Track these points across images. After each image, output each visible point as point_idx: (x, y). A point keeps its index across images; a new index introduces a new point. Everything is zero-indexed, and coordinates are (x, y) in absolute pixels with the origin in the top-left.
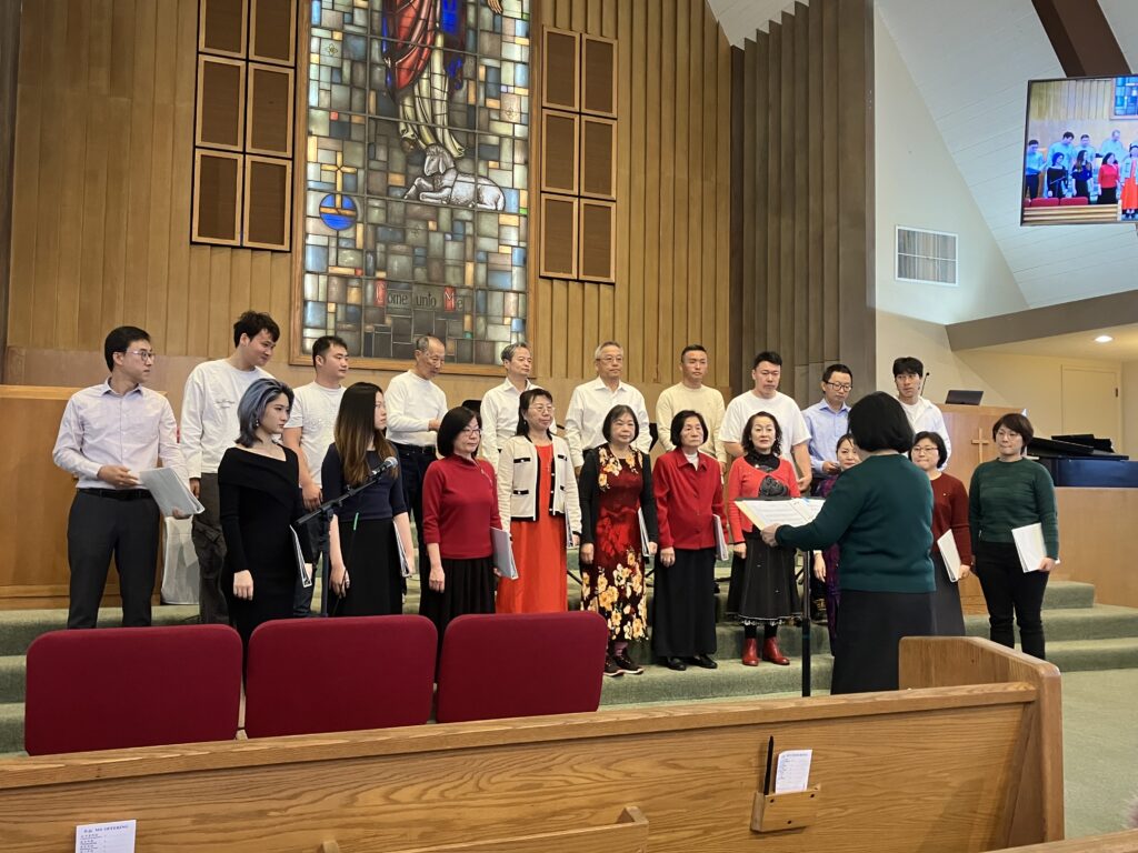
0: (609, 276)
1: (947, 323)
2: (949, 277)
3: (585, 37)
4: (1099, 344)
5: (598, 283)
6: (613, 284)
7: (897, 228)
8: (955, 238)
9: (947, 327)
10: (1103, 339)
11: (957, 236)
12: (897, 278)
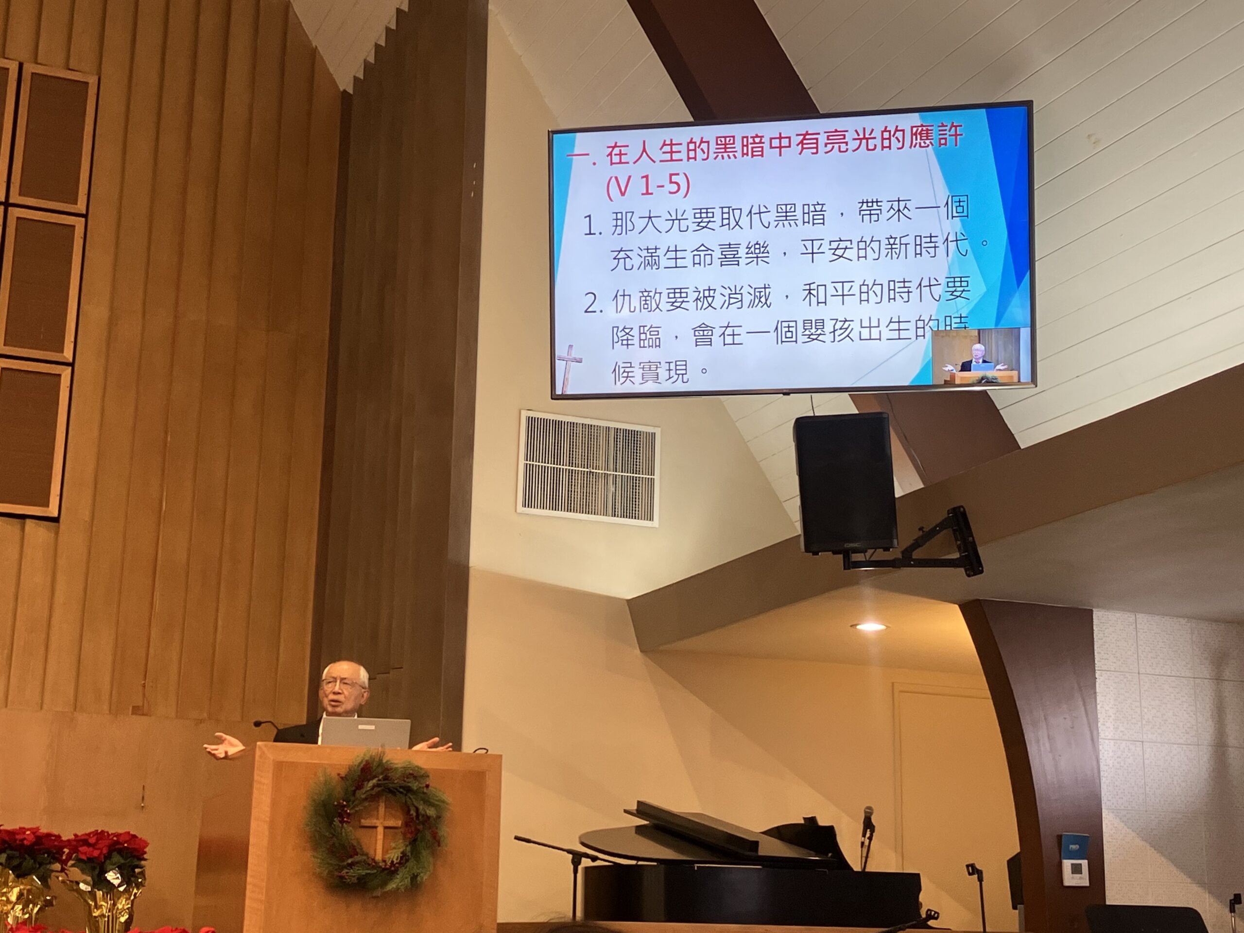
0: (46, 504)
1: (629, 597)
2: (642, 509)
3: (30, 68)
4: (861, 635)
5: (23, 517)
6: (56, 520)
7: (525, 414)
8: (654, 435)
9: (628, 601)
10: (870, 627)
11: (658, 431)
12: (520, 508)
